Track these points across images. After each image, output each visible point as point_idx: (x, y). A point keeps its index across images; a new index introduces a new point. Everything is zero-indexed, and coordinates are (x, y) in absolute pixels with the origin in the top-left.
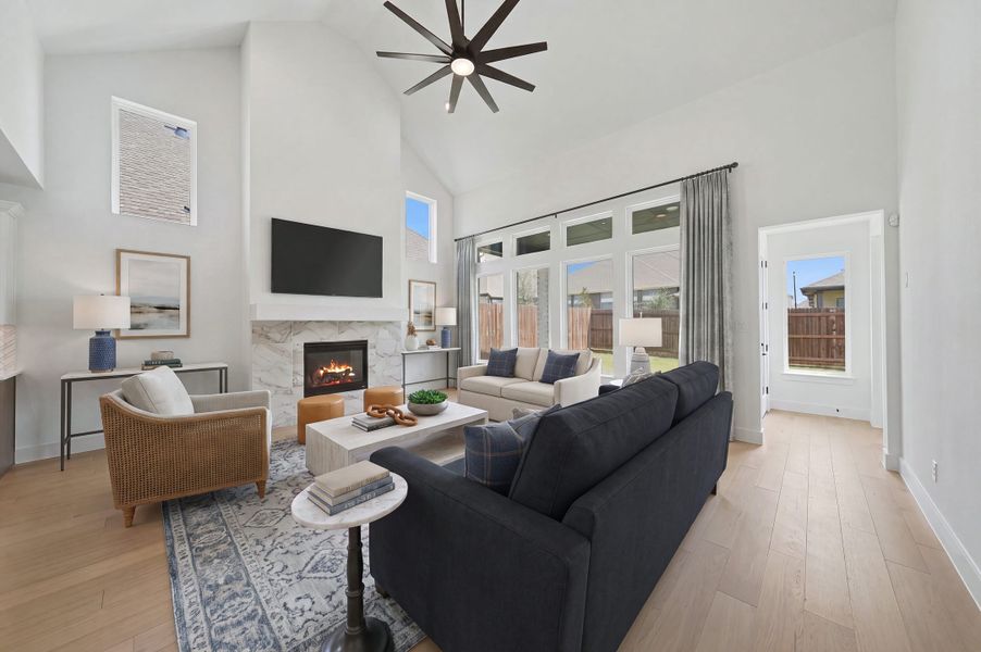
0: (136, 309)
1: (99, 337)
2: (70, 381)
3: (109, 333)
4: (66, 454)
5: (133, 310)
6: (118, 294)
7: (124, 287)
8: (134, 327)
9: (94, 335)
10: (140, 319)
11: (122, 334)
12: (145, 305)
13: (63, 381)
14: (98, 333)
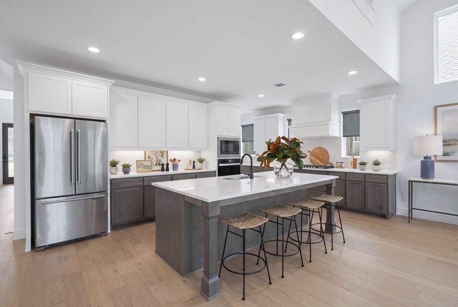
0: (446, 143)
1: (426, 160)
2: (412, 181)
3: (431, 157)
4: (410, 216)
5: (445, 143)
6: (436, 134)
7: (439, 130)
8: (445, 154)
9: (423, 159)
10: (448, 149)
11: (438, 158)
12: (453, 140)
13: (409, 181)
14: (425, 158)
